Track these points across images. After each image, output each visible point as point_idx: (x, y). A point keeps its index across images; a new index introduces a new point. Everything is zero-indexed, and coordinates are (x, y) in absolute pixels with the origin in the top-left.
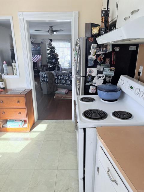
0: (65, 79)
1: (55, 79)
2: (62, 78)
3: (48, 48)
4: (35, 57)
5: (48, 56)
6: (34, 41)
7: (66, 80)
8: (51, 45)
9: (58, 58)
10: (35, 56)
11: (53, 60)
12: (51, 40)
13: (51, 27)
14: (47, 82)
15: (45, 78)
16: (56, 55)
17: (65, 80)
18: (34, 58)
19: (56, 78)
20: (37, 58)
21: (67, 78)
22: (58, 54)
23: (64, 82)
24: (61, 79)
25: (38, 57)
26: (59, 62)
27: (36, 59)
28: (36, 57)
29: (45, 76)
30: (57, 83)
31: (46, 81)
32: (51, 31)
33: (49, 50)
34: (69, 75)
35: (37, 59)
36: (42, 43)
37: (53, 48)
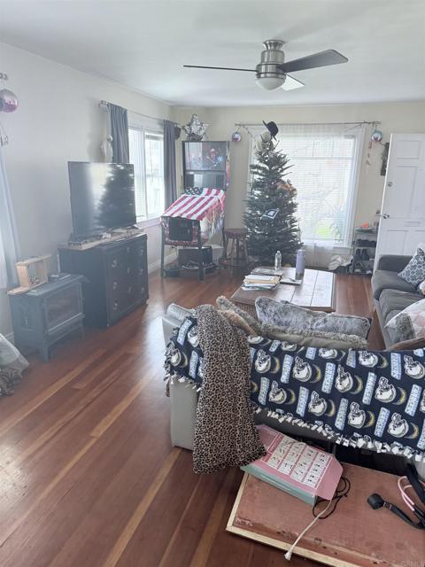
0: (326, 387)
1: (256, 377)
2: (303, 374)
3: (256, 162)
4: (199, 197)
5: (252, 193)
6: (204, 133)
7: (334, 397)
8: (272, 147)
9: (294, 205)
10: (200, 193)
11: (272, 213)
12: (273, 129)
13: (276, 44)
14: (198, 380)
15: (189, 357)
16: (284, 192)
17: (322, 395)
18: (195, 200)
19: (262, 367)
20: (205, 200)
21: (345, 384)
22: (294, 186)
23: (318, 409)
24: (294, 385)
25: (212, 198)
26: (293, 221)
27: (203, 206)
28: (202, 198)
29: (193, 341)
30: (262, 399)
31: (192, 372)
32: (270, 68)
33: (259, 168)
34: (365, 363)
35: (206, 203)
36: (235, 140)
37: (278, 162)
